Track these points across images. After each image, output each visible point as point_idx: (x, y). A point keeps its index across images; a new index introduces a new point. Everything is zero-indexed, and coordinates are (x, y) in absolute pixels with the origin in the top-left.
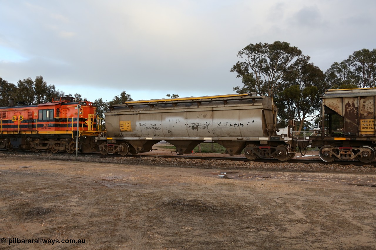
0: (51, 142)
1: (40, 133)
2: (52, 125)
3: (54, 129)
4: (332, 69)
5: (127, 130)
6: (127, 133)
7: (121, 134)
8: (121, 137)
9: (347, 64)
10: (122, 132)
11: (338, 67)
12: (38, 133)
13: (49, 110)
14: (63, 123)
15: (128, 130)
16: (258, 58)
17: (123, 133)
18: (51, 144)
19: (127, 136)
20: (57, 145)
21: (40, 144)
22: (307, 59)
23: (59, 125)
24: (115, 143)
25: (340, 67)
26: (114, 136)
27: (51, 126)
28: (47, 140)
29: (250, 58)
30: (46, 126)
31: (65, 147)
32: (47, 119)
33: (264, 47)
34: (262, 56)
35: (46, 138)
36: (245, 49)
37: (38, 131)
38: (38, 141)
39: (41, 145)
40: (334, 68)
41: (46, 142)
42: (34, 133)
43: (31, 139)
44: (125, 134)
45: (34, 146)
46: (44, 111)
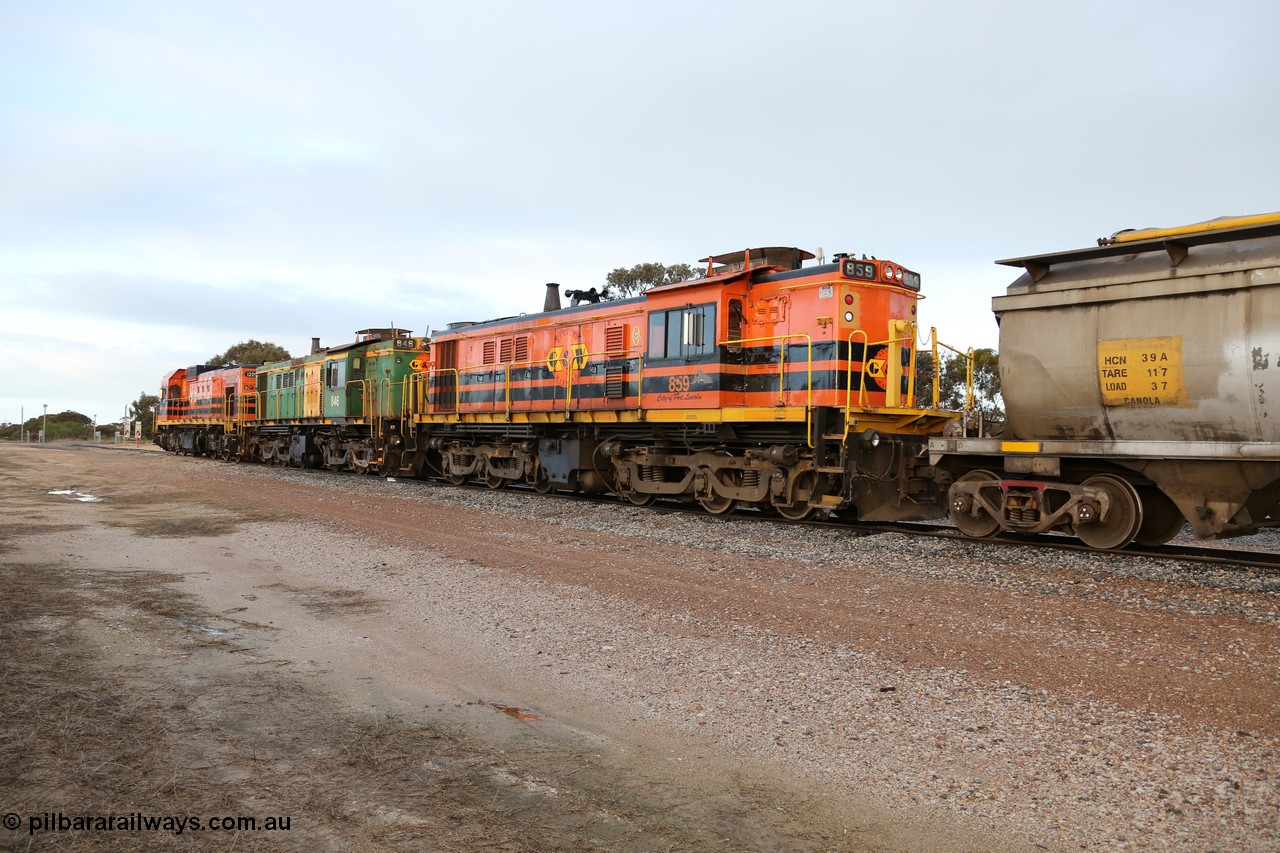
0: (701, 464)
1: (653, 417)
2: (709, 381)
3: (715, 397)
5: (1152, 395)
6: (1144, 414)
7: (1099, 423)
8: (1096, 436)
10: (1112, 407)
12: (643, 417)
13: (693, 311)
14: (759, 372)
15: (1160, 393)
17: (1113, 416)
18: (699, 472)
19: (1143, 432)
20: (726, 479)
21: (651, 468)
23: (740, 378)
24: (1057, 473)
26: (1055, 433)
27: (704, 388)
28: (684, 452)
30: (678, 386)
31: (769, 490)
32: (685, 353)
35: (680, 443)
37: (644, 411)
38: (645, 457)
39: (656, 475)
41: (680, 461)
42: (627, 418)
43: (617, 447)
44: (1132, 424)
45: (629, 478)
46: (670, 314)
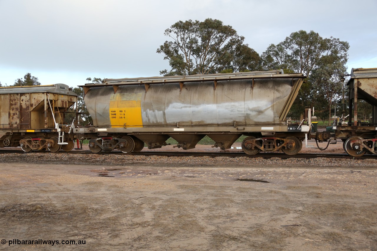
4: (269, 52)
9: (284, 46)
11: (275, 49)
16: (188, 38)
22: (241, 40)
25: (277, 50)
29: (179, 37)
33: (194, 25)
34: (193, 35)
36: (173, 26)
40: (271, 51)
